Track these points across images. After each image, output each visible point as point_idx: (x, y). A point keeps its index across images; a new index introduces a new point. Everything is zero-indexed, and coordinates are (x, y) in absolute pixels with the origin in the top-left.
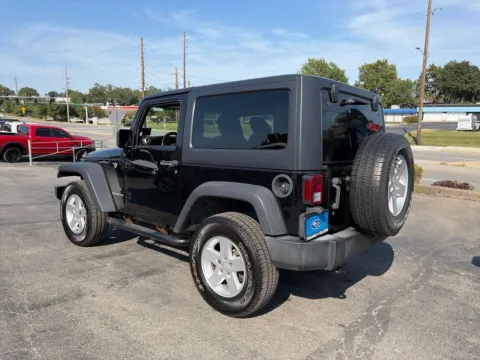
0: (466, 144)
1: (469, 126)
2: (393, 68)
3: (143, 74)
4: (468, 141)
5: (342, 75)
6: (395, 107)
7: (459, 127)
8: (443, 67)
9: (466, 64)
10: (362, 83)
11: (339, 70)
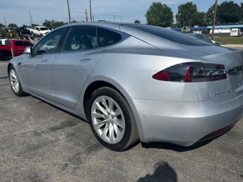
0: (236, 43)
1: (236, 34)
2: (195, 6)
3: (69, 13)
4: (237, 41)
5: (170, 11)
6: (196, 27)
7: (231, 35)
8: (220, 5)
9: (232, 3)
10: (180, 15)
11: (168, 8)
